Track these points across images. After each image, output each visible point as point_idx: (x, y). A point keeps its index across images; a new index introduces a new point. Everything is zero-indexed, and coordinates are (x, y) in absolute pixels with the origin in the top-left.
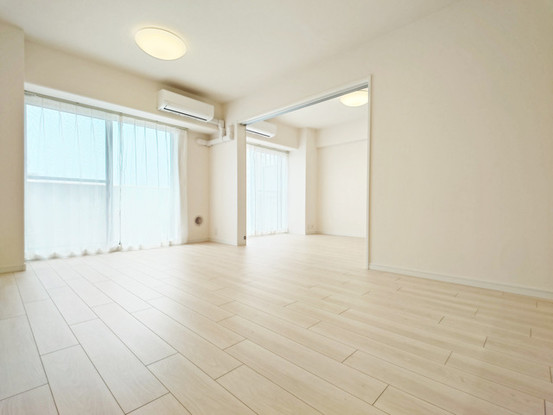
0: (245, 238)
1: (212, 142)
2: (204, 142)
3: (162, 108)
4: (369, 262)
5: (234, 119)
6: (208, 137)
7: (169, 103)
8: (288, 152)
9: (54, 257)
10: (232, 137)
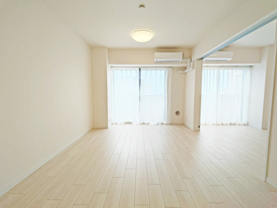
0: (199, 127)
1: (186, 71)
2: (181, 72)
3: (155, 61)
4: (267, 176)
5: (196, 56)
6: (185, 68)
7: (157, 58)
8: (251, 66)
9: (116, 124)
10: (193, 68)
